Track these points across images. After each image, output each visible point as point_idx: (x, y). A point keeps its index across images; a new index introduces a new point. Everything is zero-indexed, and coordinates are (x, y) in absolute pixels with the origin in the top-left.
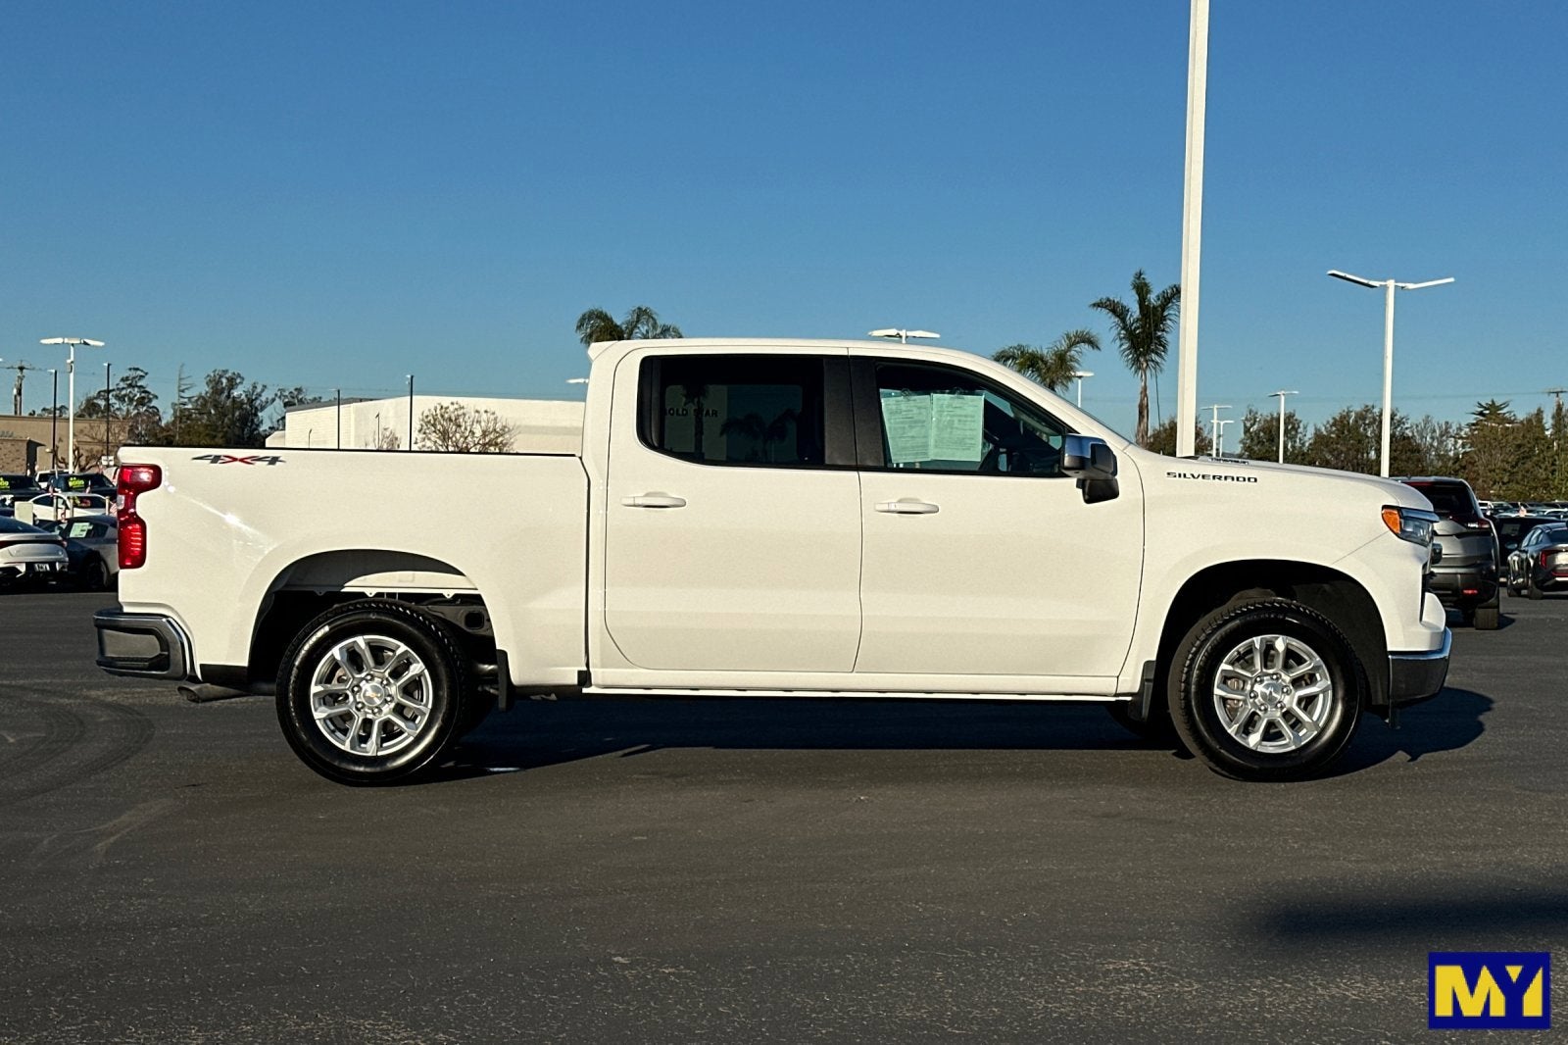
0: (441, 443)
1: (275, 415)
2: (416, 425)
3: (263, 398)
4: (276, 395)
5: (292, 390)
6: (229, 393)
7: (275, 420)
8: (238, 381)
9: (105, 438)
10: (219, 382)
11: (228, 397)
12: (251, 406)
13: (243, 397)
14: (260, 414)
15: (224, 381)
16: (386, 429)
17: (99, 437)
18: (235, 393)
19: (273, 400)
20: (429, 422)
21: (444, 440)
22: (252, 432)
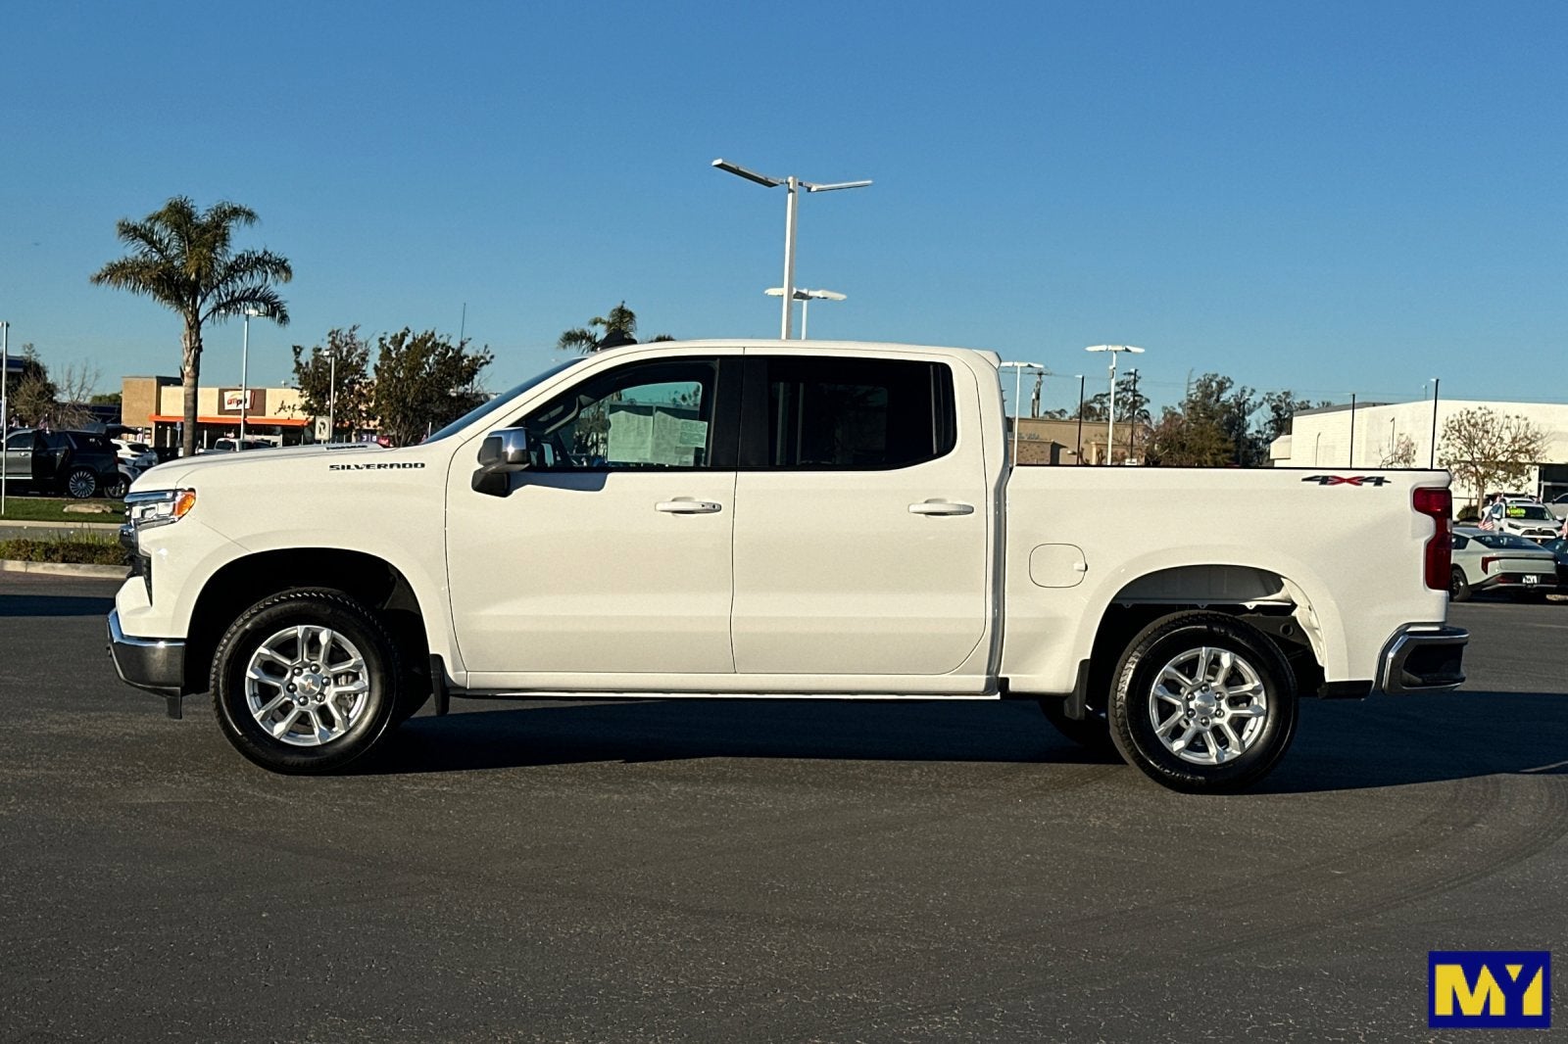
0: (1466, 449)
1: (1262, 417)
2: (1440, 432)
3: (1251, 403)
4: (1264, 399)
5: (1280, 393)
6: (1218, 397)
7: (1262, 424)
8: (1227, 385)
9: (1129, 441)
10: (1209, 386)
11: (1218, 400)
12: (1239, 410)
13: (1232, 400)
14: (1247, 418)
15: (1214, 384)
16: (1401, 435)
17: (1124, 440)
18: (1224, 397)
19: (1261, 404)
20: (1454, 428)
21: (1469, 447)
22: (1239, 435)
